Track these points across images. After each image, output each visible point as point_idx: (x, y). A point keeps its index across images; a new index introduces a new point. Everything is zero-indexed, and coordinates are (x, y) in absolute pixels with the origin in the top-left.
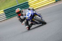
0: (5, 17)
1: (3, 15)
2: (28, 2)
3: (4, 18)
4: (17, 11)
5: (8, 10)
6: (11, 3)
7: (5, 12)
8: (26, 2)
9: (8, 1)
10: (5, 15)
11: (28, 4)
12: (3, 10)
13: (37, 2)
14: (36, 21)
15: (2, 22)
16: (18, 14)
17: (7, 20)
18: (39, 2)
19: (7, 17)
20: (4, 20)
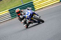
0: (10, 16)
1: (8, 14)
2: (32, 2)
3: (9, 18)
4: (17, 11)
5: (13, 10)
6: (16, 3)
7: (10, 12)
8: (31, 2)
9: (14, 1)
10: (10, 15)
11: (33, 4)
12: (8, 10)
13: (42, 2)
14: (34, 19)
15: (7, 21)
16: (18, 14)
17: (12, 19)
18: (43, 2)
19: (12, 17)
20: (9, 20)
